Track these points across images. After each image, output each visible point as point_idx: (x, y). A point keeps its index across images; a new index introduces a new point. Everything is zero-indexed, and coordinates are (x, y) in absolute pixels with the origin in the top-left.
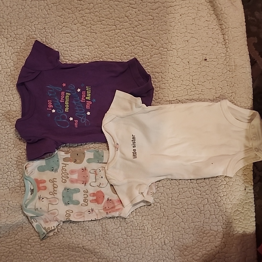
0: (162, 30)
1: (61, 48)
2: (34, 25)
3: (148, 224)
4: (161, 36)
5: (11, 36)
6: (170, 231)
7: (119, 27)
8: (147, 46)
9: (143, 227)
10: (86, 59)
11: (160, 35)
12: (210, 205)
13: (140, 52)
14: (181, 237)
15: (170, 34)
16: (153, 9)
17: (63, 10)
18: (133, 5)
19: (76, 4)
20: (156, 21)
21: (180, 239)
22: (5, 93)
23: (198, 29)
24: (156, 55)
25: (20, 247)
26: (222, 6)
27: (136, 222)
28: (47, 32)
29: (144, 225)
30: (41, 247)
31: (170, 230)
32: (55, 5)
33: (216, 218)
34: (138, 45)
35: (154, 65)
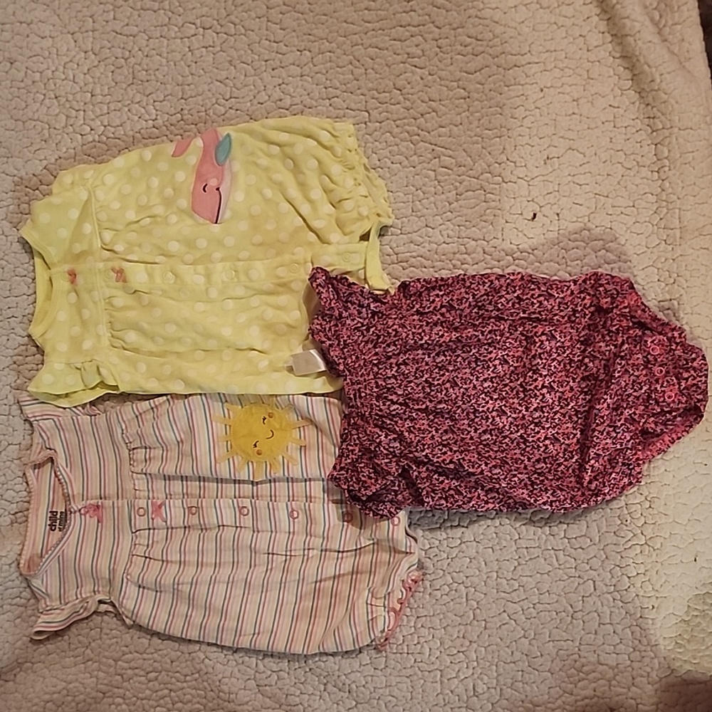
0: (491, 126)
2: (154, 101)
3: (431, 637)
4: (486, 142)
5: (92, 130)
6: (490, 660)
7: (378, 115)
8: (449, 167)
9: (419, 646)
12: (601, 598)
13: (430, 183)
14: (520, 679)
15: (512, 140)
16: (468, 71)
17: (231, 65)
18: (416, 59)
19: (266, 49)
20: (476, 103)
21: (516, 683)
23: (586, 126)
25: (94, 680)
26: (654, 70)
28: (187, 122)
29: (422, 640)
30: (149, 681)
31: (490, 657)
32: (211, 51)
33: (614, 632)
34: (425, 165)
35: (464, 219)
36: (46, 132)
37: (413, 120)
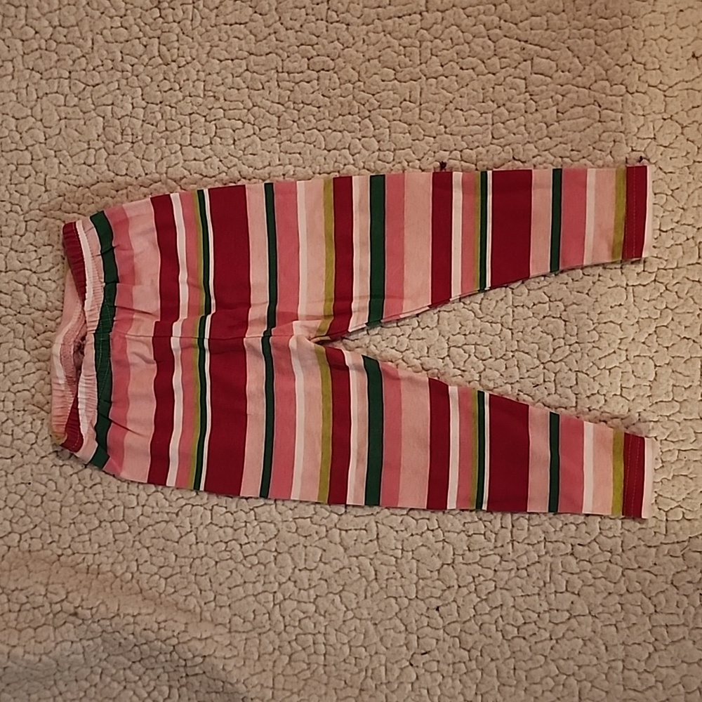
1: (215, 75)
10: (311, 118)
11: (599, 32)
22: (10, 240)
24: (580, 109)
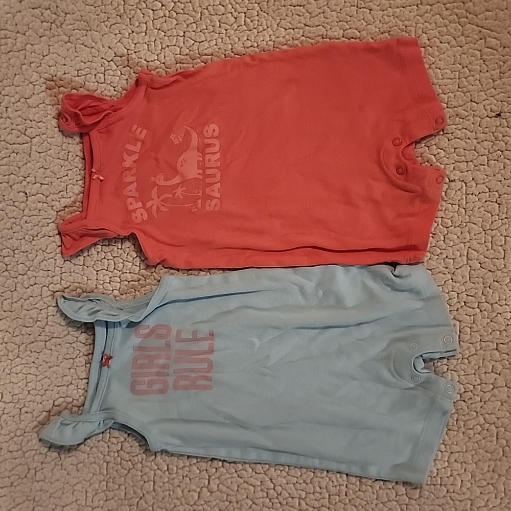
3: (463, 471)
5: (162, 6)
8: (494, 47)
9: (452, 478)
13: (476, 62)
27: (436, 465)
29: (455, 473)
34: (472, 45)
35: (506, 95)
36: (121, 7)
37: (462, 4)
